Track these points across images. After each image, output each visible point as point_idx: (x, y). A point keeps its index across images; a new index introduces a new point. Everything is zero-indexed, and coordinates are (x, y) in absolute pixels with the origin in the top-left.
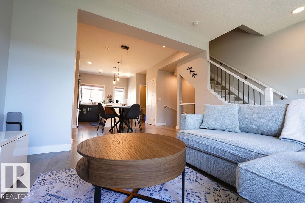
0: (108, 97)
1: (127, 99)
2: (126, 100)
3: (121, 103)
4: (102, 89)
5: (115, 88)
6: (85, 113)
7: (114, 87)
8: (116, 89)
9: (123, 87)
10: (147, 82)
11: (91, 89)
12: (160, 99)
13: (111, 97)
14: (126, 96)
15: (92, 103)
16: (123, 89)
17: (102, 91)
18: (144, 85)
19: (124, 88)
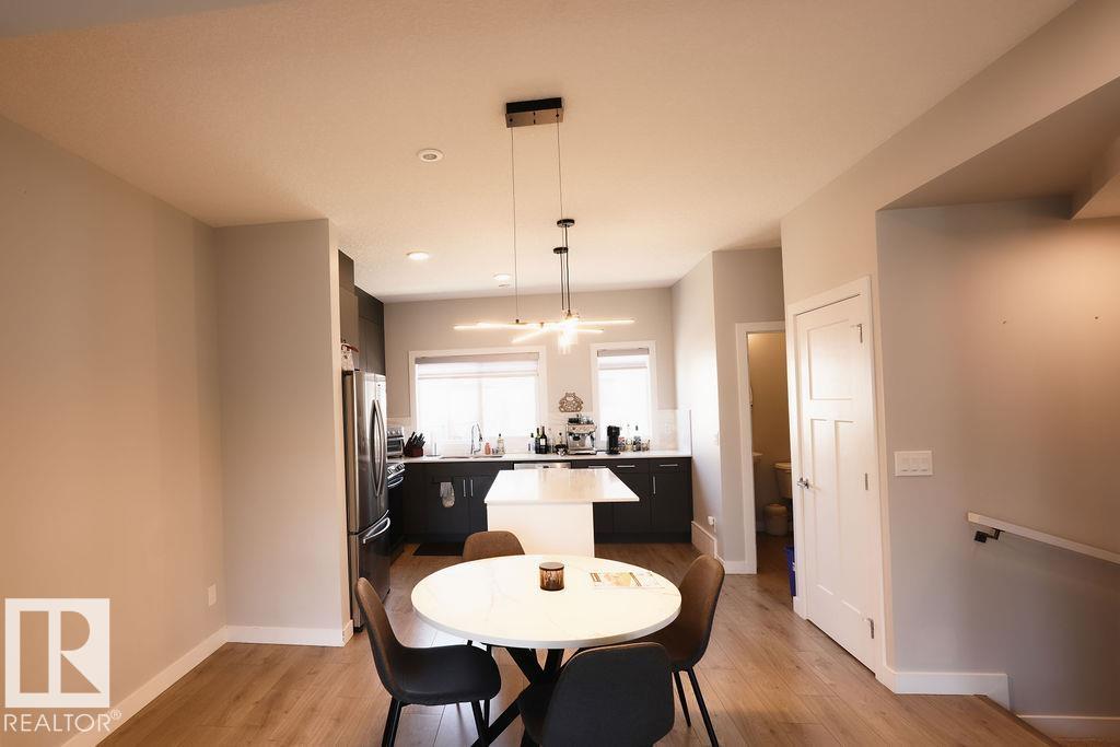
0: (563, 406)
1: (675, 407)
2: (668, 413)
3: (637, 434)
4: (529, 365)
5: (599, 354)
6: (449, 503)
7: (595, 347)
8: (603, 360)
9: (644, 344)
10: (790, 310)
11: (480, 375)
12: (917, 461)
13: (579, 405)
14: (668, 393)
15: (483, 444)
16: (645, 351)
17: (533, 378)
18: (773, 325)
19: (651, 345)
